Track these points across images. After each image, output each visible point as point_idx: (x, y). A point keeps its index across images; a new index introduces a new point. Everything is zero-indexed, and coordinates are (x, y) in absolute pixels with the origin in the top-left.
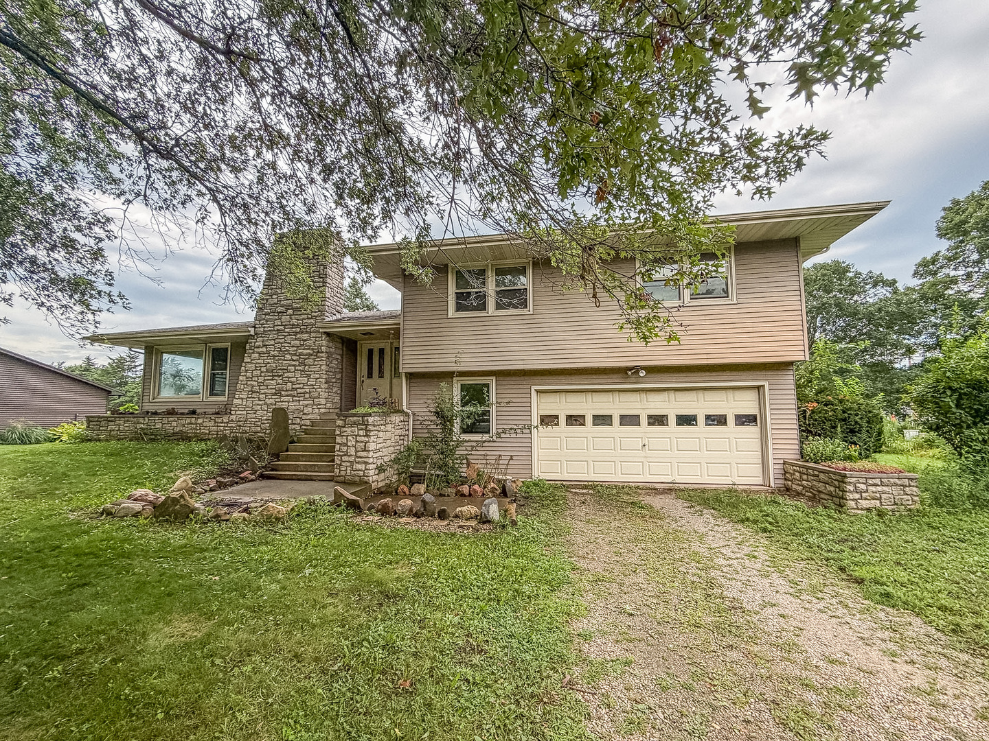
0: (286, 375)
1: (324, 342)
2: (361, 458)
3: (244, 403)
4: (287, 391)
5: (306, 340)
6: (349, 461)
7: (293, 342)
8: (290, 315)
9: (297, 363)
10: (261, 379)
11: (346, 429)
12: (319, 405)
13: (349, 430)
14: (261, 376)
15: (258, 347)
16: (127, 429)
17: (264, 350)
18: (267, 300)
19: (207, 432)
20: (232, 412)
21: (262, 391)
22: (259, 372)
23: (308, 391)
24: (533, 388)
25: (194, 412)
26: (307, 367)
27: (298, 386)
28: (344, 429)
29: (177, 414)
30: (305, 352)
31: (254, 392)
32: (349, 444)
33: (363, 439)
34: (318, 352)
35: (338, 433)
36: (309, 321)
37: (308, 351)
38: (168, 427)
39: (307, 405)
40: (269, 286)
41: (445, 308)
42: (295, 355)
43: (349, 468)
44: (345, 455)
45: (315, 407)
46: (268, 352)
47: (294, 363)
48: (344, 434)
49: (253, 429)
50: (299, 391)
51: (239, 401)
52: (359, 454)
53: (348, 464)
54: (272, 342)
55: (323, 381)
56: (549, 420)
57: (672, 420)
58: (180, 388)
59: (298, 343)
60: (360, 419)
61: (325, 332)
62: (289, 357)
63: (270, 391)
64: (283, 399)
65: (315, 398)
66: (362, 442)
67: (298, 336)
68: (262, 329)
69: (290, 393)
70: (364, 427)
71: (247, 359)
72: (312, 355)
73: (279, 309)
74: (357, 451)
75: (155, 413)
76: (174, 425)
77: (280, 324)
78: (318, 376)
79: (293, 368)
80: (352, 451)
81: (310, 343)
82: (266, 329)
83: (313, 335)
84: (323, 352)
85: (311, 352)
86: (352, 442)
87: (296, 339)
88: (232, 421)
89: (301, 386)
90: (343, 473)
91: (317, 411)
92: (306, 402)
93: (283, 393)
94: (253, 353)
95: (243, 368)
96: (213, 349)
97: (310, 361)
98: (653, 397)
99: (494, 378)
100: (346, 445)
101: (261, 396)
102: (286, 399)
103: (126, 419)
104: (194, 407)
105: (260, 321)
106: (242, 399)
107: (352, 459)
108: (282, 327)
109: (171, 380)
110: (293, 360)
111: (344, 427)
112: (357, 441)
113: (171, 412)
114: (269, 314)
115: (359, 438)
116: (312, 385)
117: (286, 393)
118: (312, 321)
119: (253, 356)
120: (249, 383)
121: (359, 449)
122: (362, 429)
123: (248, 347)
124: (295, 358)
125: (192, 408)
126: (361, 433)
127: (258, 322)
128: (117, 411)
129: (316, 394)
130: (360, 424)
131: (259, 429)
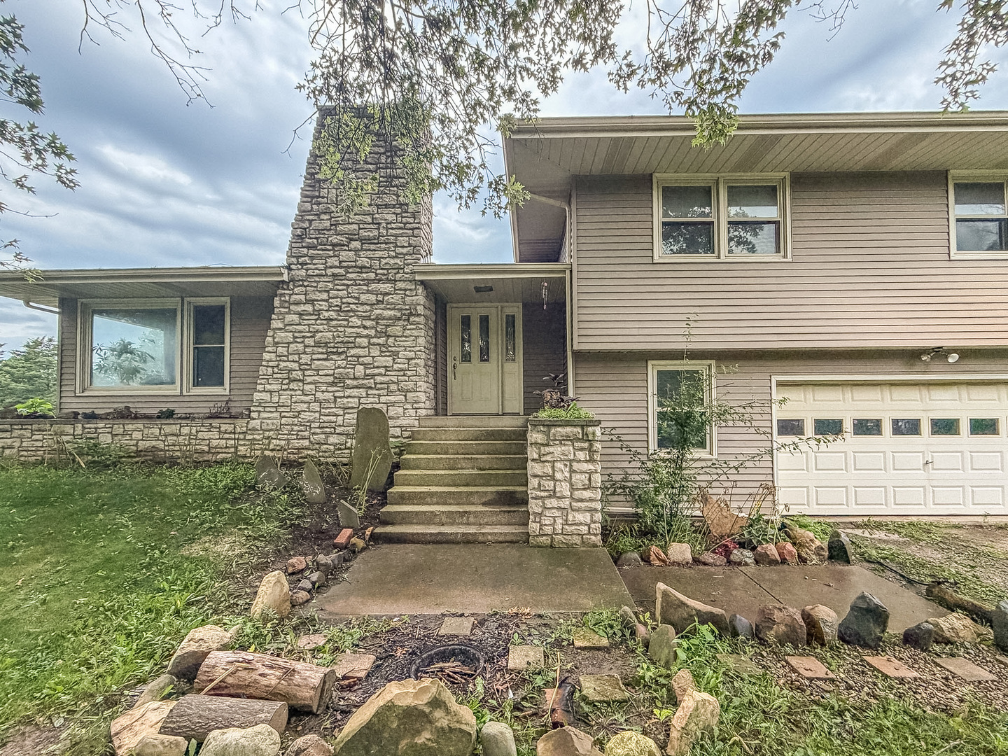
0: (352, 352)
1: (420, 298)
2: (581, 500)
3: (275, 399)
4: (355, 378)
5: (388, 294)
6: (560, 508)
7: (363, 297)
8: (356, 250)
9: (372, 332)
10: (305, 359)
11: (551, 449)
12: (416, 402)
13: (557, 450)
14: (305, 353)
15: (298, 303)
16: (40, 444)
17: (309, 308)
18: (311, 221)
19: (206, 448)
20: (253, 415)
21: (309, 379)
22: (300, 347)
23: (394, 379)
24: (774, 379)
25: (169, 414)
26: (391, 341)
27: (377, 371)
28: (547, 449)
29: (136, 417)
30: (387, 313)
31: (292, 381)
32: (558, 476)
33: (586, 466)
34: (411, 314)
35: (536, 456)
36: (392, 261)
37: (392, 313)
38: (125, 441)
39: (393, 404)
40: (313, 197)
41: (649, 246)
42: (369, 318)
43: (559, 521)
44: (550, 497)
45: (408, 406)
46: (317, 313)
47: (366, 332)
48: (548, 458)
49: (296, 443)
50: (379, 379)
51: (266, 396)
52: (577, 494)
53: (557, 513)
54: (325, 296)
55: (422, 362)
56: (790, 427)
57: (965, 427)
58: (132, 373)
59: (373, 298)
60: (579, 430)
61: (422, 282)
62: (355, 321)
63: (324, 379)
64: (348, 392)
65: (408, 391)
66: (582, 472)
67: (373, 286)
68: (303, 273)
69: (361, 382)
70: (586, 445)
71: (276, 324)
72: (399, 319)
73: (334, 239)
74: (573, 489)
75: (92, 417)
76: (139, 436)
77: (337, 263)
78: (412, 355)
79: (366, 340)
80: (564, 489)
81: (396, 298)
82: (310, 272)
83: (400, 285)
84: (419, 315)
85: (399, 314)
86: (562, 472)
87: (368, 292)
88: (254, 429)
89: (382, 371)
90: (548, 530)
91: (412, 412)
92: (392, 399)
93: (348, 382)
94: (289, 313)
95: (269, 339)
96: (196, 307)
97: (396, 330)
98: (938, 393)
99: (713, 362)
100: (553, 478)
101: (307, 387)
102: (355, 392)
103: (35, 426)
104: (168, 405)
105: (298, 257)
106: (271, 392)
107: (565, 503)
108: (342, 271)
109: (113, 359)
110: (365, 327)
111: (547, 445)
112: (572, 471)
113: (125, 415)
114: (314, 247)
115: (576, 466)
116: (402, 370)
117: (355, 383)
118: (398, 261)
119: (288, 318)
120: (283, 364)
121: (580, 485)
122: (582, 449)
123: (277, 302)
124: (368, 323)
125: (165, 407)
126: (581, 455)
127: (294, 260)
128: (11, 412)
129: (411, 385)
130: (578, 440)
131: (306, 443)
